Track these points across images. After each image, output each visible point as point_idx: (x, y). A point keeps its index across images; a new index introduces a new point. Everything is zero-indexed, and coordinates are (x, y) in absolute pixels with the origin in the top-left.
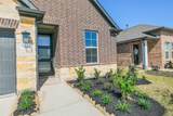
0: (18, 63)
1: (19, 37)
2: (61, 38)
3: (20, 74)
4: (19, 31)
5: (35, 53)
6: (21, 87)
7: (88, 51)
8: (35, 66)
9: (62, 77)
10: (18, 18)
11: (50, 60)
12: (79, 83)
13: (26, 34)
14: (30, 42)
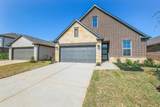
4: (97, 45)
6: (97, 61)
7: (125, 51)
10: (96, 41)
11: (107, 54)
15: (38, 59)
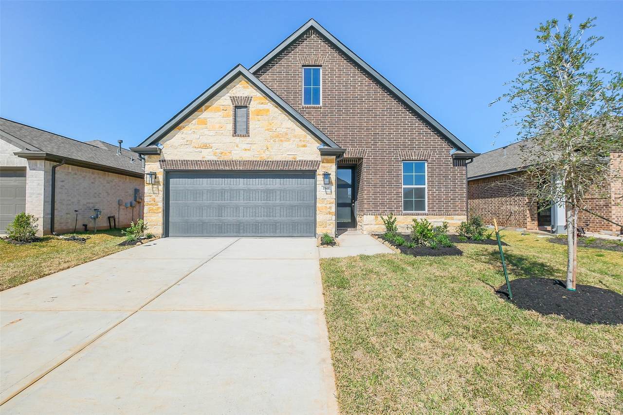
0: (318, 205)
1: (320, 178)
2: (365, 175)
3: (320, 218)
4: (320, 172)
5: (334, 195)
6: (320, 231)
7: (408, 193)
8: (333, 209)
9: (365, 227)
10: (318, 158)
11: (351, 205)
12: (390, 236)
13: (326, 175)
14: (330, 183)
15: (52, 229)
